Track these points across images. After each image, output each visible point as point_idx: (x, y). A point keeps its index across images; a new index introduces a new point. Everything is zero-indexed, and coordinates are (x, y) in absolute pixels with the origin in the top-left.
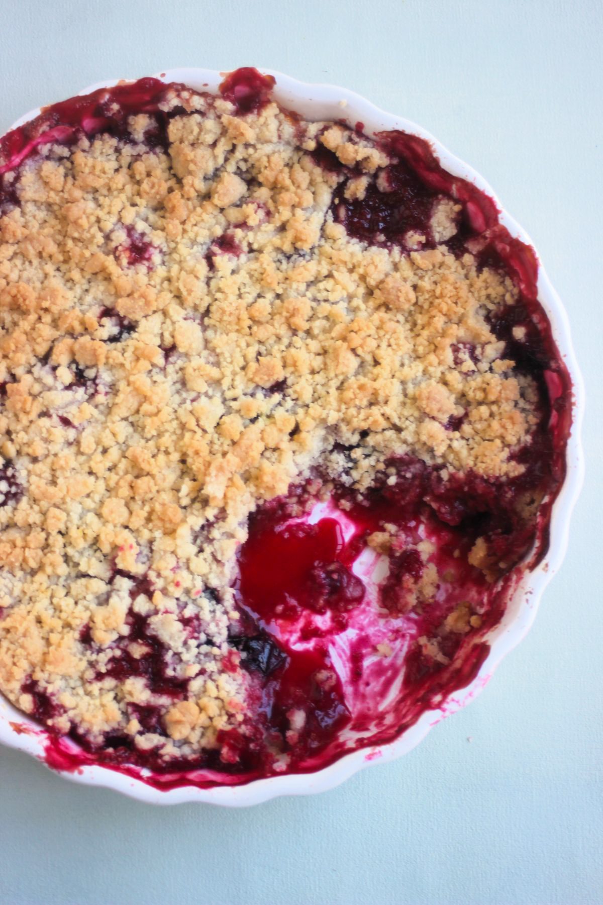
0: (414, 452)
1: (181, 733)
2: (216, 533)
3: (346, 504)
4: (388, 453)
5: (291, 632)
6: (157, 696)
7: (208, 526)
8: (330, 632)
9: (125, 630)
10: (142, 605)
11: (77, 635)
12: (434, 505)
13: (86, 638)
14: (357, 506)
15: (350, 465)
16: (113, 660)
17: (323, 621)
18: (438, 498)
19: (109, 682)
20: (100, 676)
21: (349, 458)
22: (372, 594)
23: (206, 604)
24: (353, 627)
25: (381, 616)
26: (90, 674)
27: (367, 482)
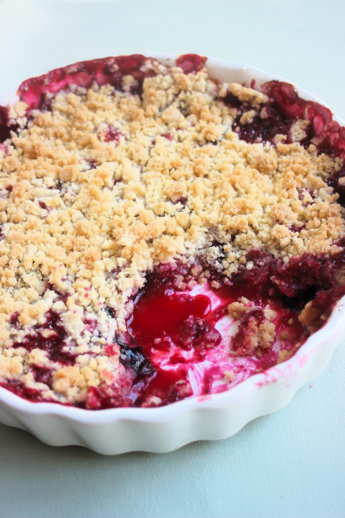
0: (267, 248)
1: (61, 384)
2: (122, 274)
3: (216, 284)
4: (249, 248)
5: (163, 359)
6: (52, 362)
7: (118, 270)
8: (191, 361)
9: (43, 320)
10: (59, 306)
11: (9, 317)
12: (277, 282)
13: (14, 320)
14: (224, 286)
15: (222, 255)
16: (28, 337)
17: (187, 355)
18: (281, 276)
19: (21, 350)
20: (16, 345)
21: (222, 251)
22: (226, 341)
23: (104, 316)
24: (209, 360)
25: (230, 355)
26: (10, 342)
27: (233, 269)
